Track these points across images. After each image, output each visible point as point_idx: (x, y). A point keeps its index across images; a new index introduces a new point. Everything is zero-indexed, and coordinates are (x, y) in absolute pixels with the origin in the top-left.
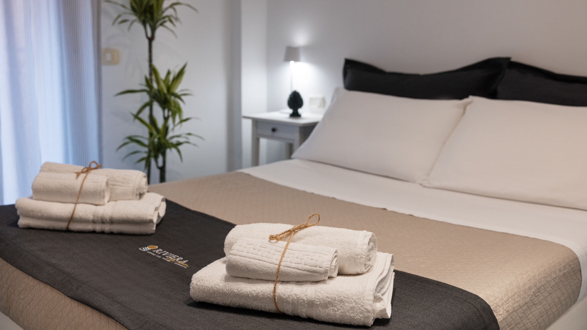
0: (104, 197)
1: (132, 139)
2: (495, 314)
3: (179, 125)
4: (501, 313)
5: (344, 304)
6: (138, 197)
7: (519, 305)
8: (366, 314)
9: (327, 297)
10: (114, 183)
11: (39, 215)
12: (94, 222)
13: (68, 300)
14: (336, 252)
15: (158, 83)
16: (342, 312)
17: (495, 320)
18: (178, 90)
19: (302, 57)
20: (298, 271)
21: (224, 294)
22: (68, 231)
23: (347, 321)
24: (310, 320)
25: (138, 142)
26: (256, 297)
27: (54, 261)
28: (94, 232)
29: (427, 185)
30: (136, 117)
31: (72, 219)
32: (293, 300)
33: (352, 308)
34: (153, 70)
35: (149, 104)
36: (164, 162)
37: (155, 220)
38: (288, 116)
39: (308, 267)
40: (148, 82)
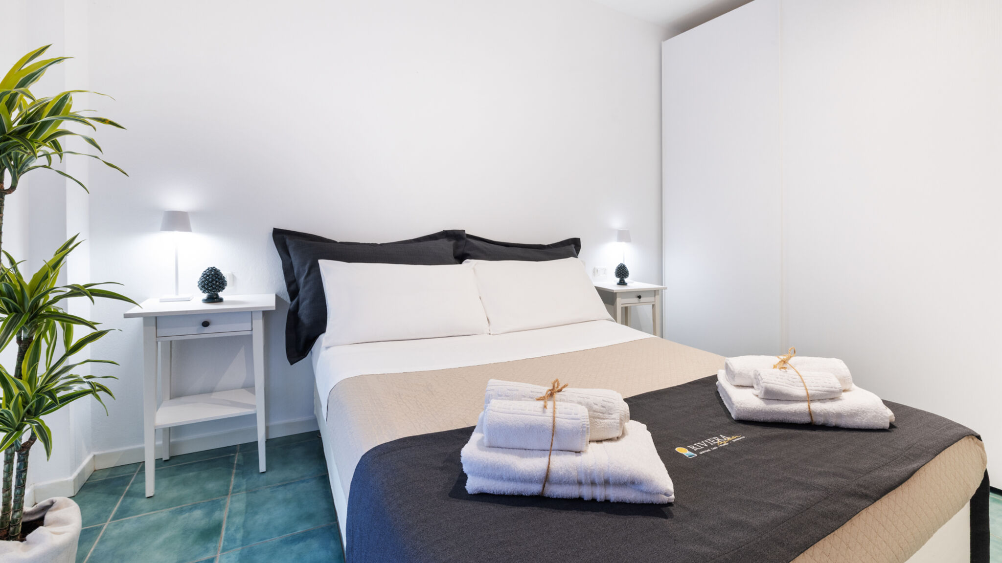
5: (867, 414)
9: (851, 410)
11: (499, 473)
12: (579, 483)
16: (867, 420)
21: (767, 413)
26: (795, 414)
28: (581, 500)
29: (494, 333)
31: (547, 479)
32: (824, 413)
39: (827, 389)
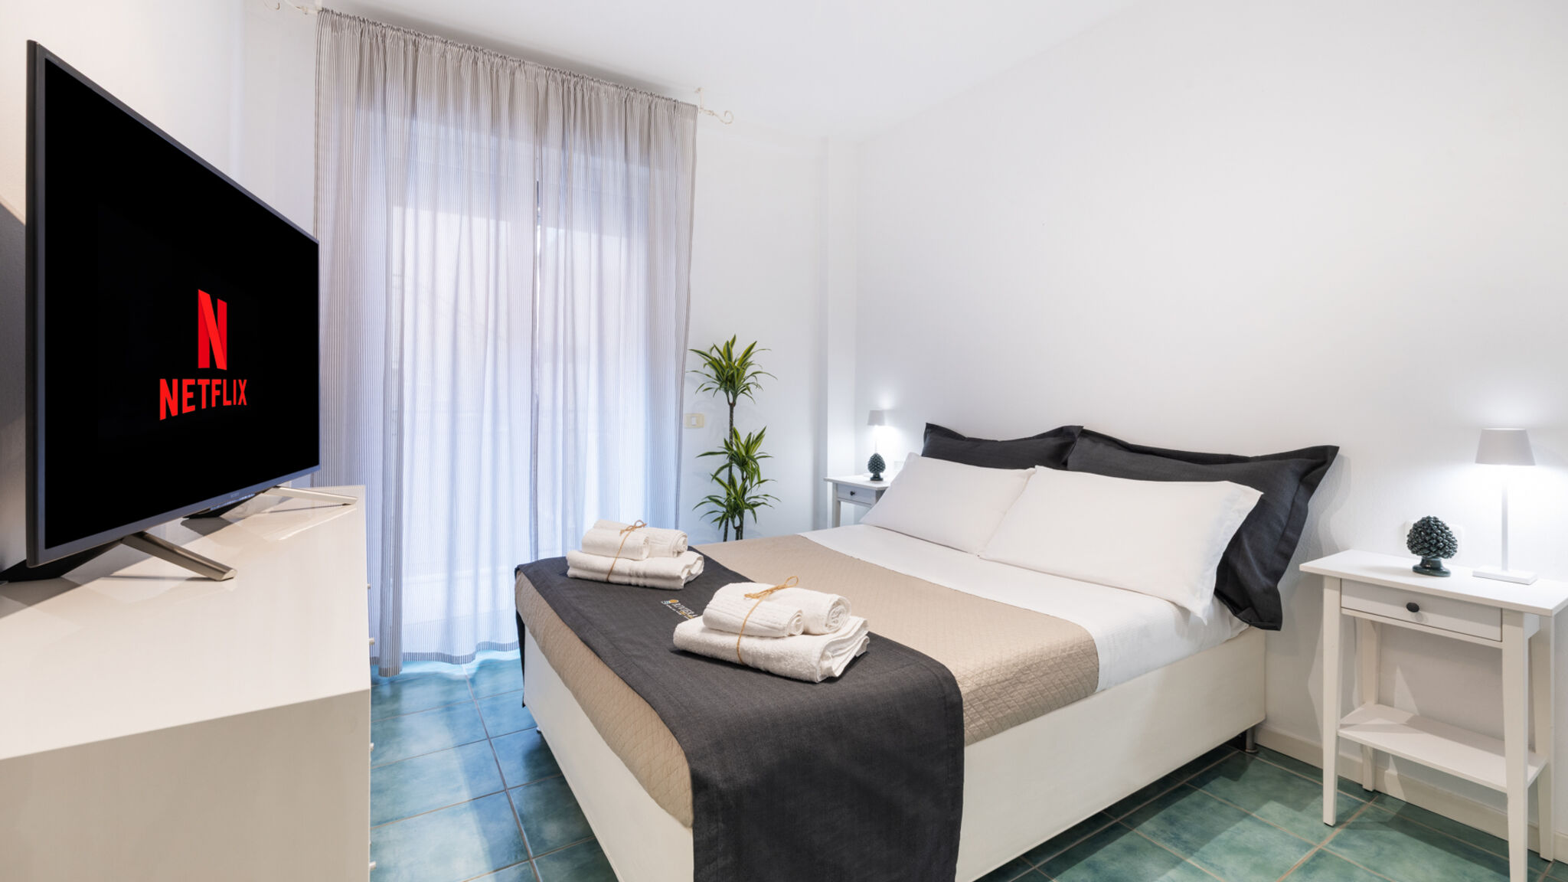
0: (641, 553)
1: (713, 499)
2: (960, 686)
3: (757, 485)
4: (969, 685)
6: (676, 555)
7: (997, 680)
8: (812, 670)
9: (781, 652)
10: (654, 541)
11: (585, 566)
12: (630, 575)
13: (579, 641)
14: (800, 611)
15: (738, 447)
16: (791, 667)
17: (958, 692)
18: (756, 452)
19: (887, 421)
20: (760, 626)
21: (699, 643)
22: (608, 582)
23: (795, 676)
24: (768, 673)
25: (717, 501)
27: (581, 607)
28: (630, 585)
29: (984, 557)
30: (715, 477)
31: (611, 572)
32: (754, 653)
33: (800, 663)
34: (733, 433)
35: (730, 466)
36: (742, 523)
37: (684, 576)
38: (869, 479)
39: (769, 624)
40: (728, 446)
